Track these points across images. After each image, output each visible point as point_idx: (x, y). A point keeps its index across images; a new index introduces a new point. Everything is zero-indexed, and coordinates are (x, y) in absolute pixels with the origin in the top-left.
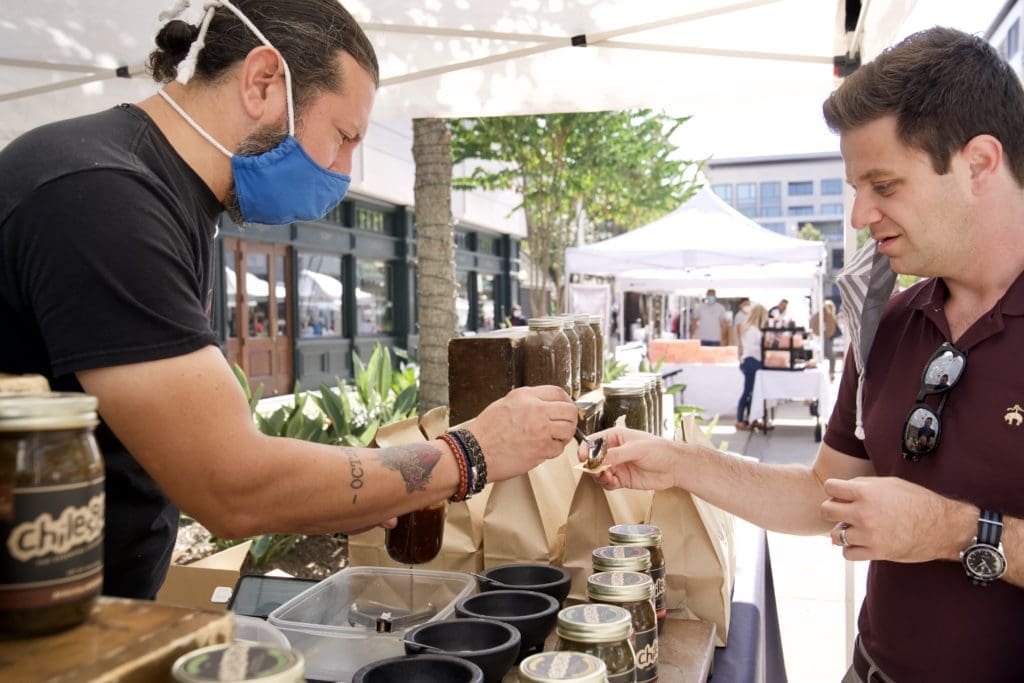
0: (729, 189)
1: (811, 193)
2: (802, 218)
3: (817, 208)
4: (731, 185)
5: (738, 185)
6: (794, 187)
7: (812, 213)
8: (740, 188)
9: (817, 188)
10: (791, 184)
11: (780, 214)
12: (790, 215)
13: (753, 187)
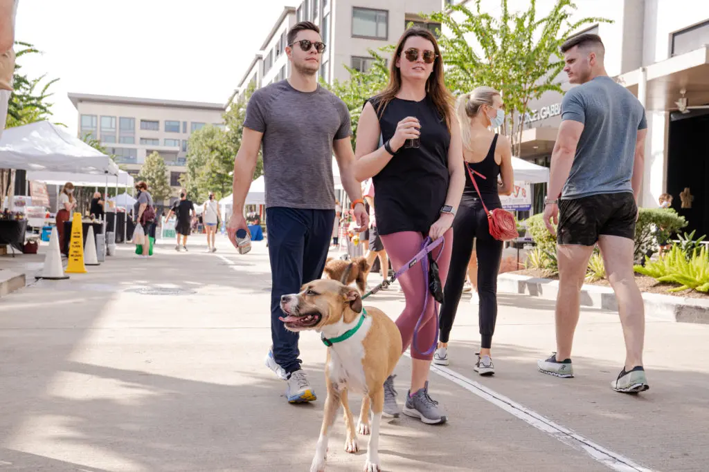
0: (94, 118)
1: (158, 129)
2: (150, 147)
3: (162, 141)
4: (96, 116)
5: (101, 116)
6: (144, 123)
7: (158, 144)
8: (103, 118)
9: (162, 126)
10: (142, 121)
11: (134, 143)
12: (141, 143)
13: (114, 120)
